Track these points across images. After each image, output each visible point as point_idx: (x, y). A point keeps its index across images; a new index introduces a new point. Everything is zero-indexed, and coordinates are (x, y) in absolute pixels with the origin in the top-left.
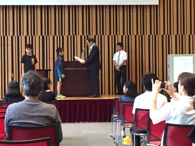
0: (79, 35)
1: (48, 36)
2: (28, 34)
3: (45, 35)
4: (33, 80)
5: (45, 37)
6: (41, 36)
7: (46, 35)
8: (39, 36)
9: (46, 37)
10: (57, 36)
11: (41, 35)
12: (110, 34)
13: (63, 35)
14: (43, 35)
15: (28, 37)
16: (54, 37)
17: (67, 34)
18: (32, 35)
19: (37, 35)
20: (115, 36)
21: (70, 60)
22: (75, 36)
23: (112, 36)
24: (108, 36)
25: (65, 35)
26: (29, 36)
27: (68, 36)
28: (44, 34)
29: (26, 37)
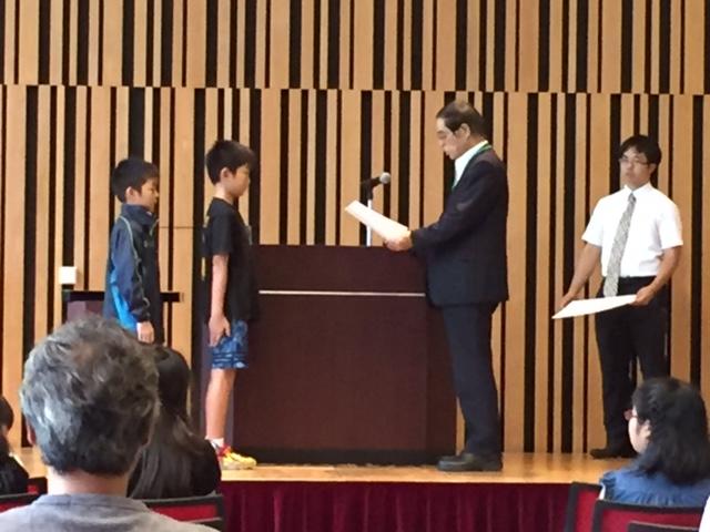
0: (351, 87)
1: (165, 92)
2: (44, 76)
3: (149, 81)
4: (100, 378)
5: (149, 92)
6: (127, 89)
7: (157, 82)
8: (114, 90)
9: (157, 92)
10: (221, 92)
11: (124, 84)
12: (544, 85)
13: (259, 83)
14: (136, 85)
15: (44, 92)
16: (200, 95)
17: (281, 78)
18: (73, 81)
19: (100, 82)
20: (571, 100)
21: (293, 238)
22: (332, 94)
23: (554, 96)
24: (533, 99)
25: (267, 85)
26: (54, 90)
27: (285, 94)
28: (139, 80)
29: (32, 92)
